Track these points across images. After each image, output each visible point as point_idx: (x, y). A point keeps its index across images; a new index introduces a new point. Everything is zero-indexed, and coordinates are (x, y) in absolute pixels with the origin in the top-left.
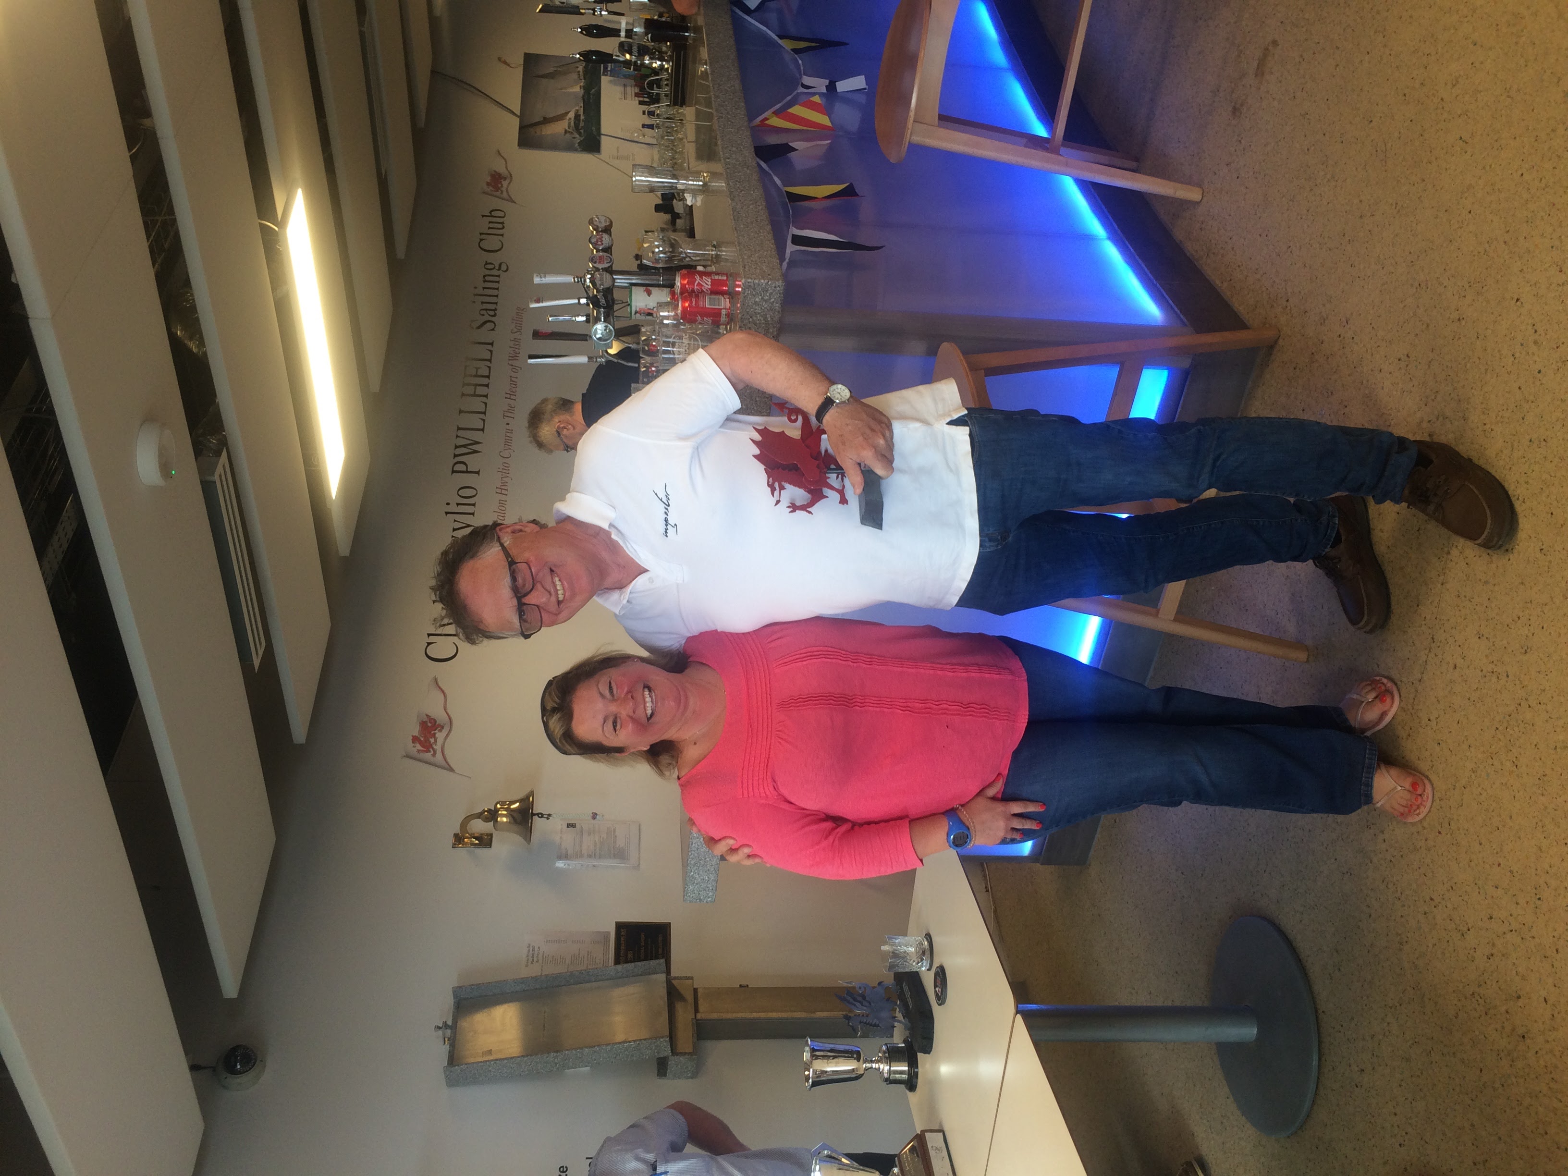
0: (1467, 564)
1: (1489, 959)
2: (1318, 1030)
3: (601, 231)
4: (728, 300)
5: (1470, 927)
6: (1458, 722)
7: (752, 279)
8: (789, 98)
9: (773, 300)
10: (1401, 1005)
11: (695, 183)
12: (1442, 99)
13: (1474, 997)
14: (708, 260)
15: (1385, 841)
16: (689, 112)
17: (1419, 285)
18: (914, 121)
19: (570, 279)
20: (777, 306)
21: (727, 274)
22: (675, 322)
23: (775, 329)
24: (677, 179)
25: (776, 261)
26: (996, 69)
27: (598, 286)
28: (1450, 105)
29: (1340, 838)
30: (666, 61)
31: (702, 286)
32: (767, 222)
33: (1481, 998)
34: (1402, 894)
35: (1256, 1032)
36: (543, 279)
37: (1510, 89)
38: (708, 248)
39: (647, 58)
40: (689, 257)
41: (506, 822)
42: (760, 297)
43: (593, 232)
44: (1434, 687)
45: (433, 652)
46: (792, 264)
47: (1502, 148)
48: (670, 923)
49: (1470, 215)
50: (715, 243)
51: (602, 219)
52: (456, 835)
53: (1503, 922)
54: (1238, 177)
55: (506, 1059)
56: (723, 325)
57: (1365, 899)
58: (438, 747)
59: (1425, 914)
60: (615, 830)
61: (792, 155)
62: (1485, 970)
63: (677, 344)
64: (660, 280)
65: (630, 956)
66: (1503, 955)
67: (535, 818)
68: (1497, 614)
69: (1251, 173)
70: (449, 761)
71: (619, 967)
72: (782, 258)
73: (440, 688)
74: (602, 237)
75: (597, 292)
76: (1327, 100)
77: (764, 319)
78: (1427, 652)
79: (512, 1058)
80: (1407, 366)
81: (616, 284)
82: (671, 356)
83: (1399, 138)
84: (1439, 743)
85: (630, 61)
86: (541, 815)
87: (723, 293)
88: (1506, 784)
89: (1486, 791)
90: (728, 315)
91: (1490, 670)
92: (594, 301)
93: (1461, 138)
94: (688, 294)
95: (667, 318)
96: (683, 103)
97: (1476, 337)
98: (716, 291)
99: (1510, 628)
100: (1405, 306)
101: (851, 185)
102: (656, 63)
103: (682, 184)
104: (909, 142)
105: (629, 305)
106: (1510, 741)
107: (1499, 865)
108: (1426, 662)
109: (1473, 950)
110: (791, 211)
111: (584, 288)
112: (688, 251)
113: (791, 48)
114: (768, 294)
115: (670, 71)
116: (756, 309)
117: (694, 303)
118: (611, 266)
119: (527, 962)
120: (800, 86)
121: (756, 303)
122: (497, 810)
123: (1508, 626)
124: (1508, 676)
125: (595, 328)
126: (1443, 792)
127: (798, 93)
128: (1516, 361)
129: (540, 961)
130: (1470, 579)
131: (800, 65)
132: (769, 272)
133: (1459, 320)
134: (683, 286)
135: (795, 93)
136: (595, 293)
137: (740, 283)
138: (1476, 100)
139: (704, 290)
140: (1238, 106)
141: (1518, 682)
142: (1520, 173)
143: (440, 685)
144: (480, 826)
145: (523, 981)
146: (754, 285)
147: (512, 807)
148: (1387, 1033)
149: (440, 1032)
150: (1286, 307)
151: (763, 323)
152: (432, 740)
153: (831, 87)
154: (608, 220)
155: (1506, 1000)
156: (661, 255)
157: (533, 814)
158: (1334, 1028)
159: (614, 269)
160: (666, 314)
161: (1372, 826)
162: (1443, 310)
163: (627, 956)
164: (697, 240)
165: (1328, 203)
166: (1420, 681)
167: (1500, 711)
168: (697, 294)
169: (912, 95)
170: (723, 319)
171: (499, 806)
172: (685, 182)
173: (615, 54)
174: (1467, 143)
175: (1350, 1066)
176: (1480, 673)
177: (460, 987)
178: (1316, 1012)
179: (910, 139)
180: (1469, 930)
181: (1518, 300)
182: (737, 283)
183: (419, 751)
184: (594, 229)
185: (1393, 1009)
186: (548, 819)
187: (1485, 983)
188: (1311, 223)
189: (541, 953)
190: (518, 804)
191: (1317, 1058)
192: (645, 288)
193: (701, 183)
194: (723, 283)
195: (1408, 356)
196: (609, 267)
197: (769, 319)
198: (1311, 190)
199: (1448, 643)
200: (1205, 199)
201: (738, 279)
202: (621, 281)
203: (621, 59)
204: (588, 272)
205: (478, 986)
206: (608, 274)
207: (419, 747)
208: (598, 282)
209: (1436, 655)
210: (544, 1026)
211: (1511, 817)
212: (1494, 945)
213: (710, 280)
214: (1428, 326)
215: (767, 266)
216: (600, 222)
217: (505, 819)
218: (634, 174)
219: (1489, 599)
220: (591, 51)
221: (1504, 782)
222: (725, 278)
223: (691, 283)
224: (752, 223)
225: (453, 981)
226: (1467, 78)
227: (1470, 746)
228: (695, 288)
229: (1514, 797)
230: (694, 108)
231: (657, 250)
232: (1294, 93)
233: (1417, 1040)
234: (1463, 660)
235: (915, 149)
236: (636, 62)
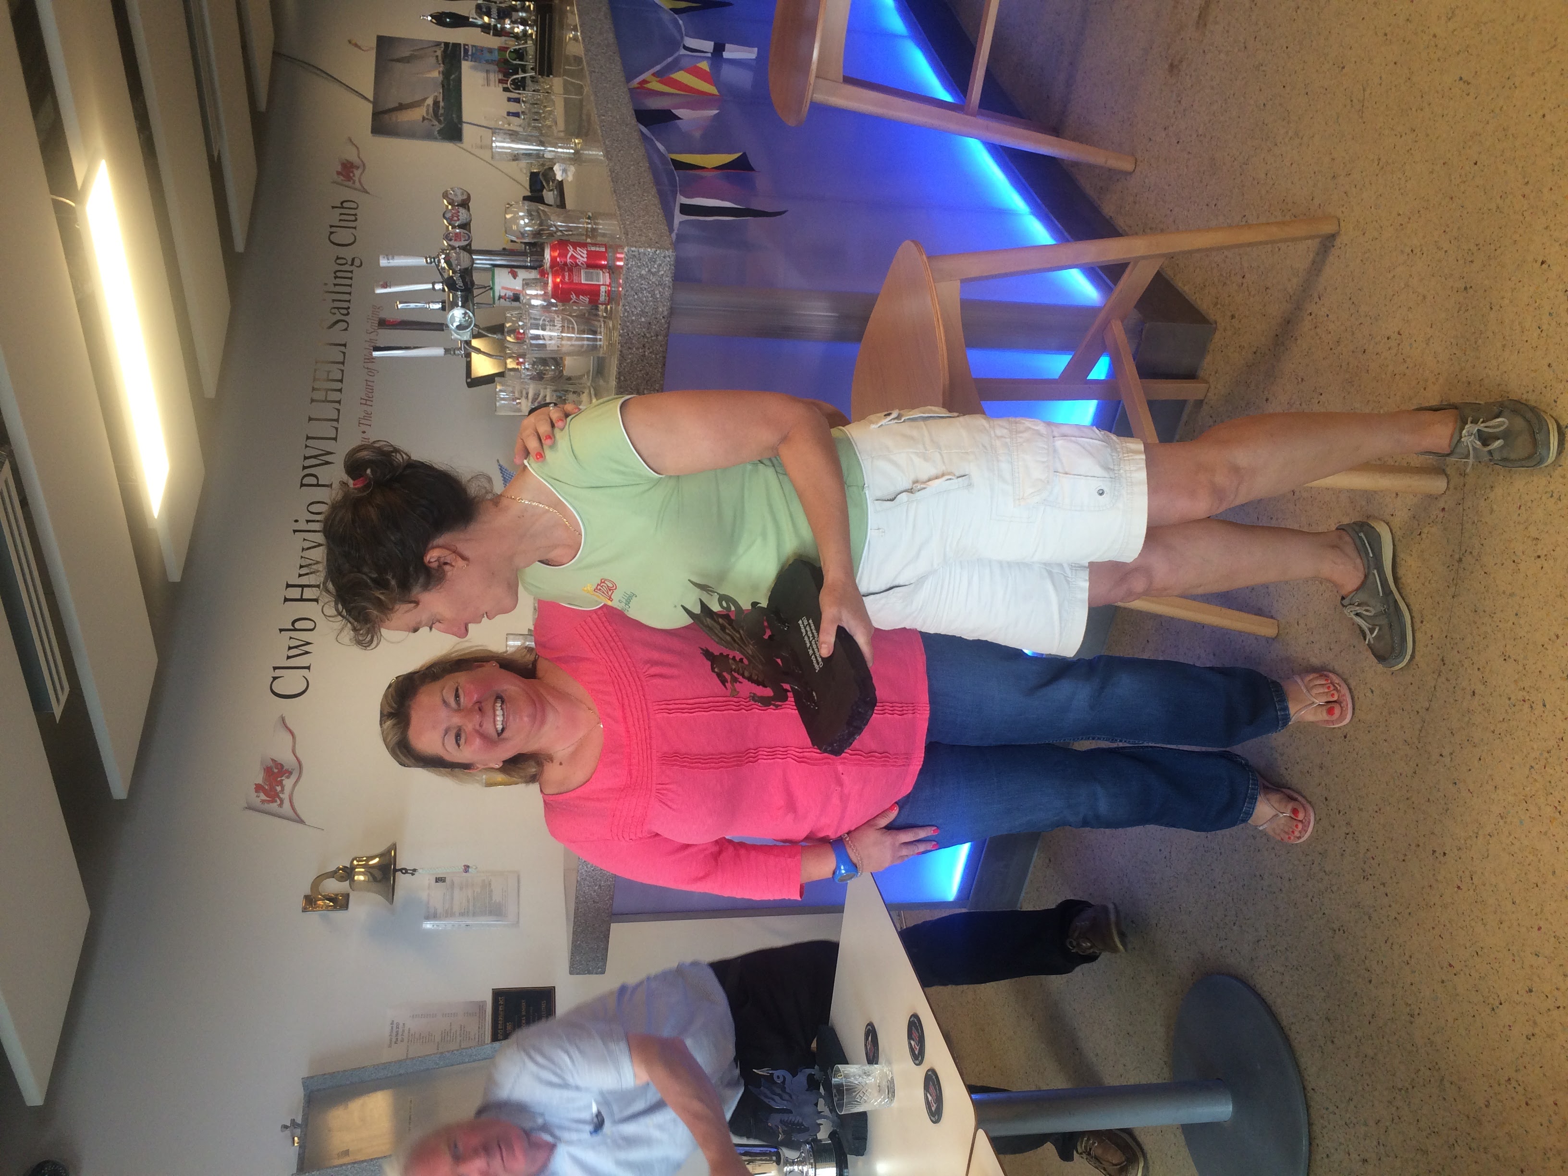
0: (1485, 573)
1: (1530, 1039)
2: (1308, 1110)
3: (457, 206)
4: (607, 275)
5: (1503, 1002)
6: (1480, 759)
7: (636, 247)
8: (670, 59)
9: (663, 272)
10: (1413, 1087)
11: (565, 151)
12: (1435, 36)
13: (1510, 1084)
14: (583, 235)
15: (1387, 895)
16: (557, 83)
17: (1412, 251)
18: (817, 77)
19: (421, 261)
20: (668, 280)
21: (605, 246)
22: (545, 304)
23: (665, 308)
24: (543, 146)
25: (664, 228)
26: (895, 36)
27: (454, 266)
28: (1445, 42)
29: (1329, 890)
30: (531, 26)
31: (576, 258)
32: (652, 185)
33: (1519, 1085)
34: (1411, 957)
35: (1231, 1109)
36: (391, 261)
37: (1524, 17)
38: (581, 220)
39: (508, 21)
40: (561, 231)
41: (364, 881)
42: (647, 269)
43: (447, 206)
44: (1445, 717)
45: (279, 687)
46: (681, 238)
47: (1516, 87)
48: (554, 987)
49: (1476, 167)
50: (590, 214)
51: (459, 192)
52: (307, 898)
53: (1547, 996)
54: (1178, 142)
55: (363, 1161)
56: (602, 304)
57: (1363, 961)
58: (285, 796)
59: (1443, 982)
60: (490, 884)
61: (677, 121)
62: (1523, 1053)
63: (548, 328)
64: (526, 261)
65: (509, 1027)
66: (1548, 1036)
67: (398, 874)
68: (1528, 632)
69: (1194, 136)
70: (299, 812)
71: (497, 1044)
72: (671, 229)
73: (287, 727)
74: (459, 212)
75: (453, 273)
76: (1287, 48)
77: (652, 297)
78: (1435, 676)
79: (372, 1160)
80: (1399, 344)
81: (475, 265)
82: (541, 342)
83: (1380, 84)
84: (1455, 783)
85: (490, 24)
86: (405, 871)
87: (602, 267)
88: (1546, 833)
89: (1519, 840)
90: (608, 293)
91: (1520, 697)
92: (450, 284)
93: (1461, 79)
94: (558, 268)
95: (536, 297)
96: (550, 73)
97: (1488, 307)
98: (592, 265)
99: (1547, 649)
100: (1394, 276)
101: (744, 156)
102: (518, 27)
103: (549, 152)
104: (811, 99)
105: (491, 289)
106: (1550, 782)
107: (1539, 929)
108: (1435, 688)
109: (1507, 1028)
110: (677, 178)
111: (439, 270)
112: (559, 224)
113: (671, 7)
114: (656, 266)
115: (534, 37)
116: (642, 284)
117: (567, 278)
118: (470, 245)
119: (391, 1043)
120: (682, 47)
121: (641, 276)
122: (353, 868)
123: (1543, 646)
124: (1544, 705)
125: (451, 314)
126: (1463, 842)
127: (679, 55)
128: (1544, 334)
129: (406, 1040)
130: (1490, 591)
131: (680, 26)
132: (657, 240)
133: (1466, 288)
134: (553, 259)
135: (676, 55)
136: (451, 274)
137: (622, 256)
138: (1480, 33)
139: (579, 264)
140: (1176, 63)
141: (1558, 713)
142: (1541, 113)
143: (288, 725)
144: (333, 886)
145: (386, 1066)
146: (639, 254)
147: (371, 863)
148: (1396, 1120)
149: (288, 1132)
150: (1242, 284)
151: (651, 301)
152: (279, 788)
153: (719, 49)
154: (465, 193)
155: (1554, 1089)
156: (527, 229)
157: (395, 870)
158: (1327, 1109)
159: (473, 248)
160: (533, 292)
161: (1369, 876)
162: (1443, 278)
163: (506, 1028)
164: (569, 211)
165: (1292, 164)
166: (1427, 710)
167: (1535, 747)
168: (573, 268)
169: (813, 51)
170: (603, 297)
171: (355, 863)
172: (553, 149)
173: (471, 16)
174: (1468, 84)
175: (1349, 1155)
176: (1508, 702)
177: (312, 1077)
178: (1304, 1088)
179: (812, 96)
180: (1501, 1004)
181: (1543, 263)
182: (618, 255)
183: (263, 801)
184: (450, 204)
185: (1403, 1092)
186: (413, 874)
187: (1525, 1067)
188: (1271, 188)
189: (406, 1032)
190: (377, 860)
191: (1307, 1143)
192: (509, 270)
193: (572, 151)
194: (602, 256)
195: (1399, 334)
196: (467, 245)
197: (658, 296)
198: (1269, 150)
199: (1463, 665)
200: (1138, 169)
201: (619, 250)
202: (481, 261)
203: (480, 22)
204: (443, 251)
205: (332, 1075)
206: (465, 253)
207: (263, 797)
208: (454, 262)
209: (1448, 680)
210: (410, 1119)
211: (1554, 873)
212: (1535, 1023)
213: (585, 252)
214: (1424, 297)
215: (654, 233)
216: (456, 195)
217: (362, 878)
218: (494, 139)
219: (1517, 615)
220: (443, 13)
221: (1543, 830)
222: (603, 249)
223: (563, 255)
224: (634, 185)
225: (304, 1072)
226: (1467, 9)
227: (1496, 787)
228: (569, 260)
229: (1558, 848)
230: (560, 79)
231: (522, 222)
232: (1245, 43)
233: (1436, 1130)
234: (1484, 686)
235: (818, 109)
236: (495, 26)
